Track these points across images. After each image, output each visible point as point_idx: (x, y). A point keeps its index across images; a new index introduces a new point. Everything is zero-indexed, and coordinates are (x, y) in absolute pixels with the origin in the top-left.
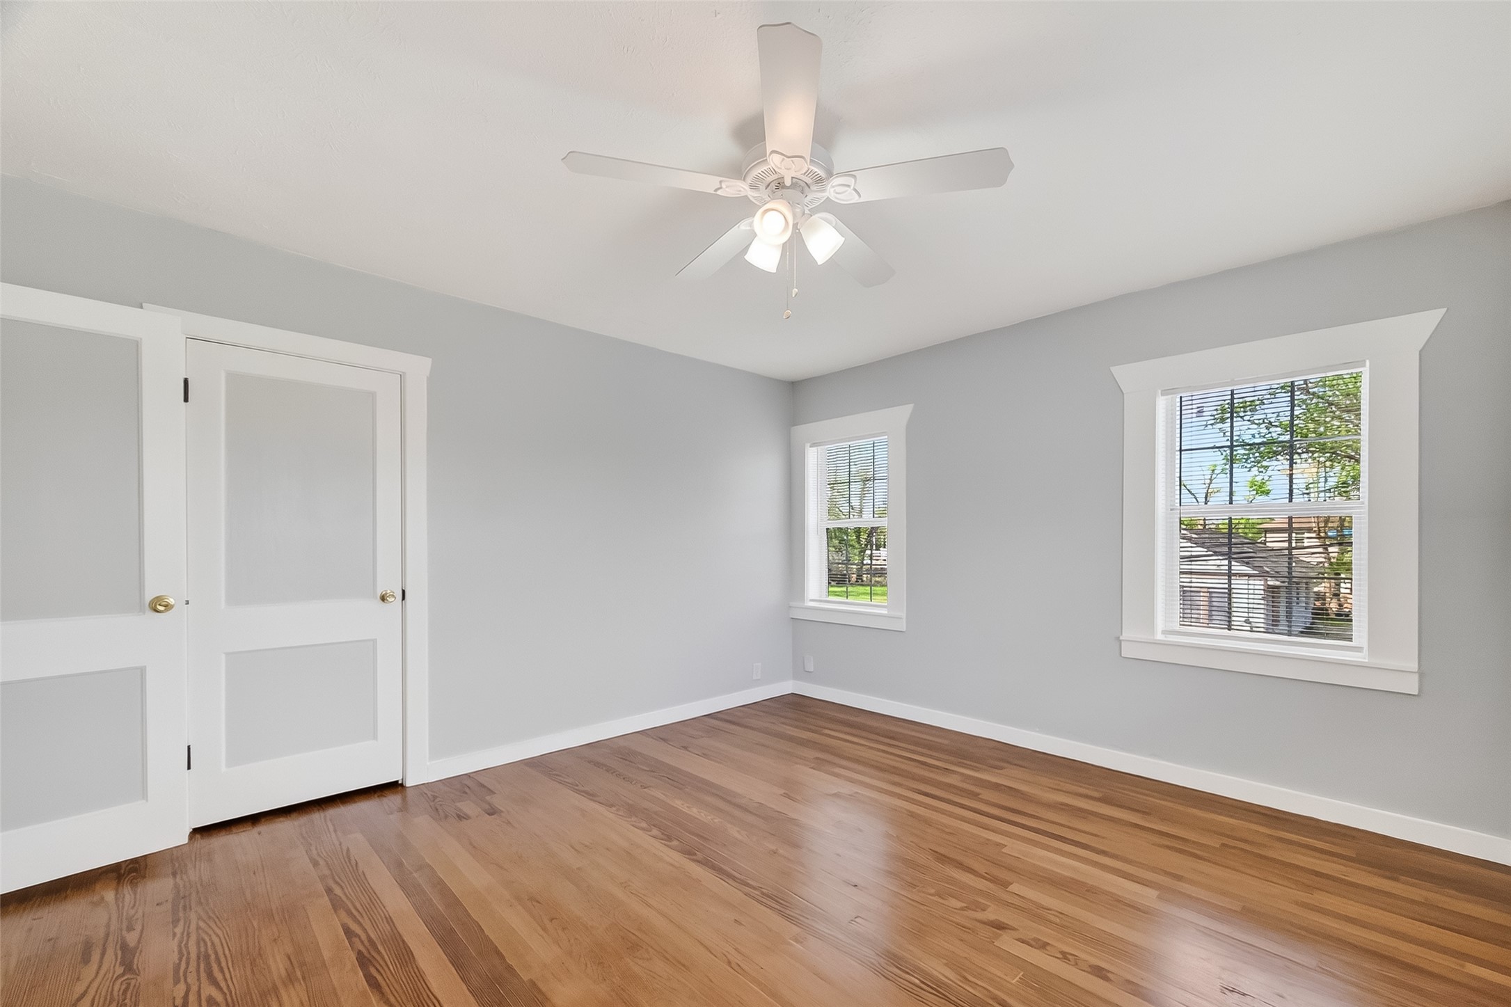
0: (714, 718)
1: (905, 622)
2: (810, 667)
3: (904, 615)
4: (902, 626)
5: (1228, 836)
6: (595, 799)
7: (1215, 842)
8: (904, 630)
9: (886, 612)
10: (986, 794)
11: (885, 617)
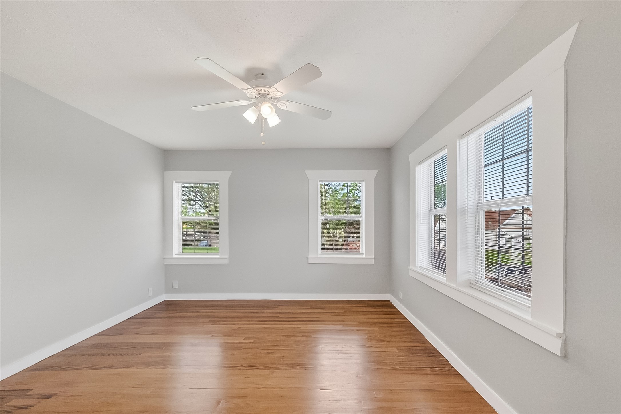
0: (134, 319)
1: (228, 260)
2: (176, 285)
3: (227, 256)
4: (227, 261)
5: (345, 309)
6: (116, 368)
7: (342, 311)
8: (228, 263)
9: (219, 256)
10: (281, 316)
11: (219, 258)
